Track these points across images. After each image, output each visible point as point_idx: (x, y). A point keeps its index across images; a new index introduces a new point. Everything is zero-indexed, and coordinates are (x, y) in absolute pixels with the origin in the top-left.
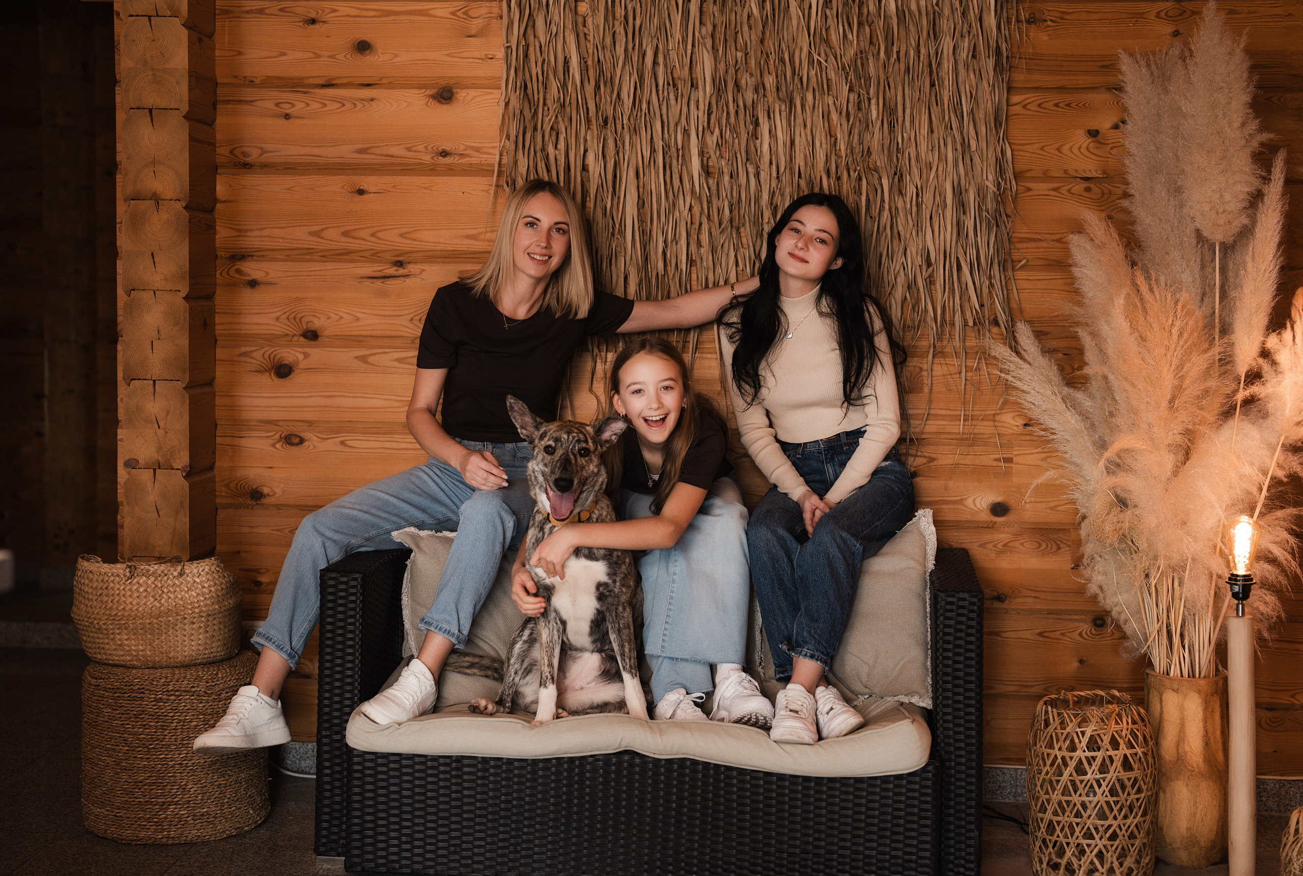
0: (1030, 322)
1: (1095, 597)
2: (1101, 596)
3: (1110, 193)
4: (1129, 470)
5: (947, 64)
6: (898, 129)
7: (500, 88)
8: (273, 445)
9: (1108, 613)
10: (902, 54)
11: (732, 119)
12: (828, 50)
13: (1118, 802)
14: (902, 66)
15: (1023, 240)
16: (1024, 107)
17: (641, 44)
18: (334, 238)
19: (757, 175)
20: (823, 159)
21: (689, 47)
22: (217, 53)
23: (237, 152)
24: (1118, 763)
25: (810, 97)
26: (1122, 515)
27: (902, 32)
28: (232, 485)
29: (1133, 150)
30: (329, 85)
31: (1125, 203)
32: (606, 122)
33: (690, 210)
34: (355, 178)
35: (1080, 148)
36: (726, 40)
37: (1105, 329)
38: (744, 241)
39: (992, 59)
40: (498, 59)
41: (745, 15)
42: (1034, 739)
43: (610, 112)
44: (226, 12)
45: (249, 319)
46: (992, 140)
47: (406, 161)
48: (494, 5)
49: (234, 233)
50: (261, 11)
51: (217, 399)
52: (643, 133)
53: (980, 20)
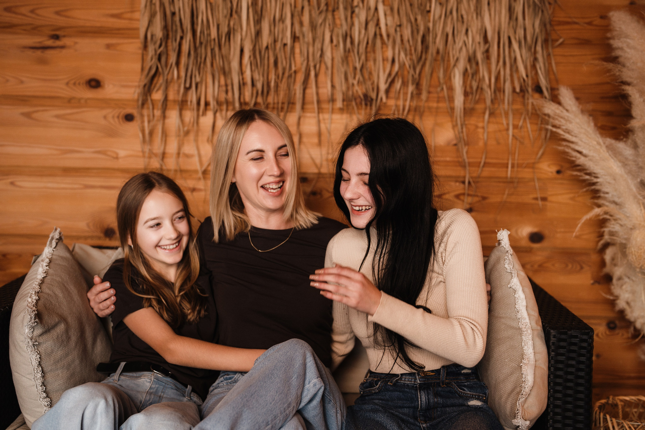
38: (338, 22)
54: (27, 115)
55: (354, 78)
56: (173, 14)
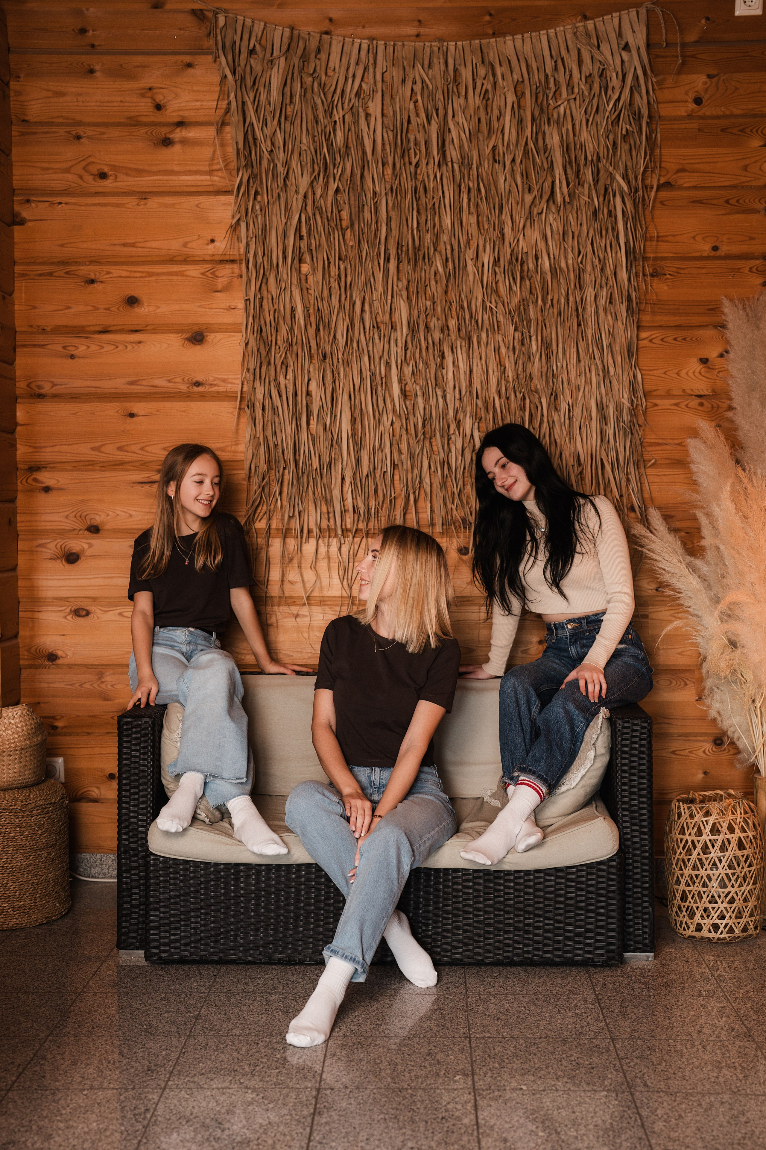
0: (660, 508)
1: (714, 720)
2: (719, 719)
3: (718, 407)
4: (738, 618)
5: (590, 309)
6: (553, 359)
7: (241, 332)
8: (65, 617)
9: (724, 733)
10: (555, 302)
11: (424, 353)
12: (497, 299)
13: (734, 874)
14: (556, 311)
15: (652, 444)
16: (651, 341)
17: (351, 296)
18: (111, 452)
19: (444, 397)
20: (495, 383)
21: (389, 298)
22: (16, 307)
23: (33, 386)
24: (734, 844)
25: (484, 336)
26: (733, 654)
27: (555, 285)
28: (33, 649)
29: (735, 373)
30: (105, 331)
31: (730, 414)
32: (325, 357)
33: (392, 425)
34: (127, 404)
35: (687, 373)
36: (418, 292)
37: (716, 511)
38: (435, 448)
39: (625, 304)
40: (239, 309)
41: (433, 273)
42: (671, 827)
43: (328, 350)
44: (23, 275)
45: (44, 517)
46: (626, 366)
47: (167, 390)
48: (235, 266)
49: (31, 450)
50: (51, 274)
51: (19, 581)
52: (355, 366)
53: (615, 274)
55: (453, 503)
56: (276, 446)
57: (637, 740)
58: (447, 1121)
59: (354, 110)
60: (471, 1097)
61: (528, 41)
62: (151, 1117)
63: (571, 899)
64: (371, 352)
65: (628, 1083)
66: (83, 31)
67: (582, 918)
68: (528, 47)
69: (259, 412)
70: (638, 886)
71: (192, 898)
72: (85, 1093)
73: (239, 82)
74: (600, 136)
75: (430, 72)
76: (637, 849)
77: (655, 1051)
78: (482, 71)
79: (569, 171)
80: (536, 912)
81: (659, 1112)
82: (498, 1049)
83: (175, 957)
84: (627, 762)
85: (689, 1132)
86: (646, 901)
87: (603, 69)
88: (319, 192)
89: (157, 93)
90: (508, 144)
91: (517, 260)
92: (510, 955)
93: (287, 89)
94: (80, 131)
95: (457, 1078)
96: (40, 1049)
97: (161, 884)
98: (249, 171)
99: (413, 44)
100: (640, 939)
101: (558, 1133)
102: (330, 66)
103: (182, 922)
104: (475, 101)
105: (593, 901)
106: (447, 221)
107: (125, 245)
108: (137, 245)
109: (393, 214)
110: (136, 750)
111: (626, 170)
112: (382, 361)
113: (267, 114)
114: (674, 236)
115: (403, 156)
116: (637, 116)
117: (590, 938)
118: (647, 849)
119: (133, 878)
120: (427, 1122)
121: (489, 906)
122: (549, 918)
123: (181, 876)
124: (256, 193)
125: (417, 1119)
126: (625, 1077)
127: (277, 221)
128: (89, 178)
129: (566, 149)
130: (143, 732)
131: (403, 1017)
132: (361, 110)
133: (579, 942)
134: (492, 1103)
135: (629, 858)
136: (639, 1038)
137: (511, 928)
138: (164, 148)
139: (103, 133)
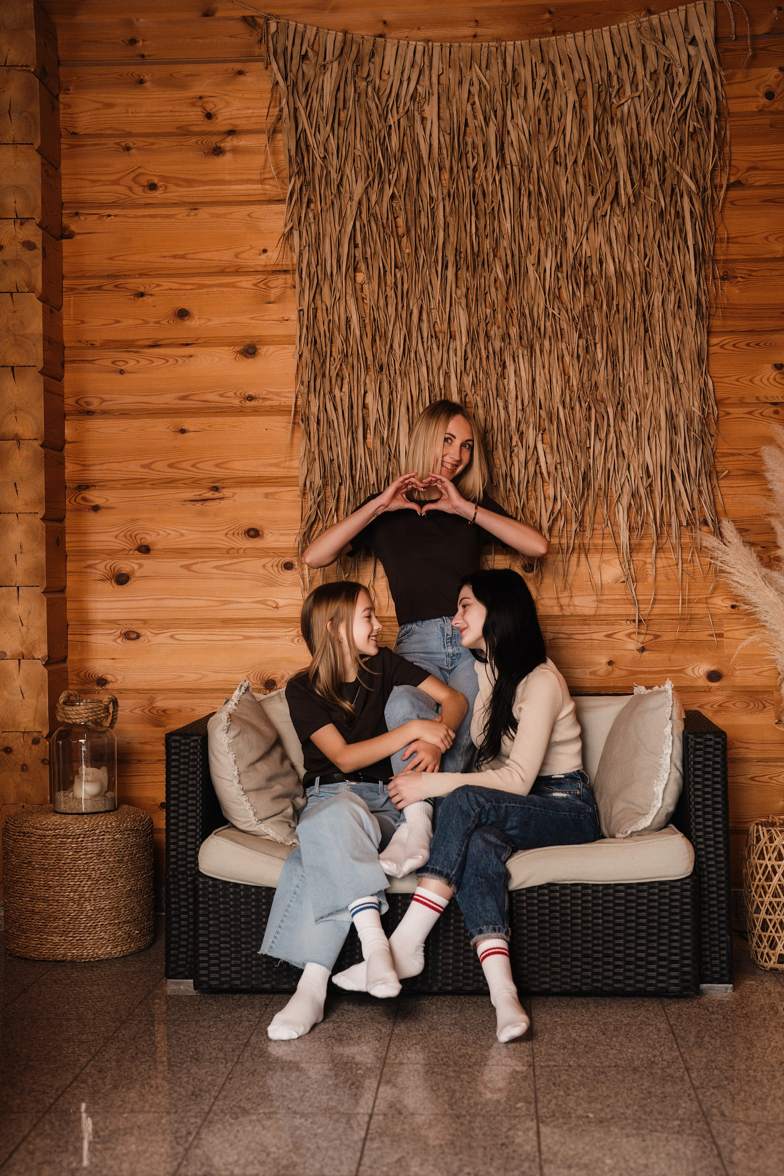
0: (734, 521)
5: (658, 314)
6: (620, 367)
7: (294, 344)
8: (115, 640)
10: (621, 307)
11: (484, 363)
12: (560, 305)
14: (621, 316)
15: (724, 455)
16: (722, 347)
17: (408, 305)
18: (162, 470)
19: (506, 408)
20: (559, 393)
21: (448, 306)
22: (65, 322)
23: (82, 402)
25: (547, 343)
27: (620, 290)
28: (82, 674)
30: (155, 345)
32: (381, 368)
34: (178, 420)
35: (761, 380)
36: (477, 300)
39: (694, 308)
40: (293, 321)
41: (492, 279)
42: (749, 853)
43: (385, 360)
44: (71, 289)
45: (93, 538)
46: (697, 374)
47: (219, 405)
48: (289, 277)
49: (80, 468)
50: (99, 288)
51: (68, 603)
52: (412, 377)
53: (684, 277)
54: (187, 567)
56: (332, 461)
57: (710, 756)
58: (507, 1147)
59: (410, 113)
60: (534, 1124)
61: (589, 38)
62: (193, 1140)
63: (642, 924)
64: (429, 363)
65: (703, 1112)
66: (133, 41)
67: (655, 945)
68: (589, 44)
69: (313, 426)
70: (714, 912)
71: (243, 923)
72: (125, 1115)
73: (290, 88)
74: (666, 134)
75: (488, 72)
76: (712, 872)
77: (733, 1081)
78: (542, 71)
79: (634, 172)
80: (606, 938)
81: (738, 1142)
82: (564, 1077)
83: (226, 986)
84: (700, 780)
85: (770, 1162)
86: (723, 929)
87: (669, 65)
88: (373, 199)
89: (207, 102)
90: (570, 145)
91: (580, 264)
92: (578, 984)
93: (341, 94)
94: (130, 142)
95: (519, 1105)
96: (80, 1073)
97: (211, 909)
98: (302, 178)
99: (470, 45)
100: (718, 969)
101: (626, 1161)
102: (384, 69)
103: (233, 949)
104: (534, 101)
105: (666, 927)
106: (507, 225)
107: (174, 257)
108: (188, 256)
109: (451, 220)
110: (184, 770)
111: (694, 169)
112: (441, 371)
113: (319, 120)
114: (745, 237)
115: (460, 160)
116: (706, 113)
117: (663, 967)
118: (723, 872)
119: (183, 903)
120: (485, 1148)
121: (556, 931)
122: (620, 945)
123: (231, 900)
124: (309, 201)
125: (475, 1144)
126: (701, 1106)
127: (331, 228)
128: (138, 190)
129: (630, 148)
130: (192, 750)
131: (464, 1045)
132: (416, 113)
133: (652, 970)
134: (556, 1130)
135: (704, 883)
136: (716, 1068)
137: (579, 955)
138: (215, 157)
139: (153, 144)
